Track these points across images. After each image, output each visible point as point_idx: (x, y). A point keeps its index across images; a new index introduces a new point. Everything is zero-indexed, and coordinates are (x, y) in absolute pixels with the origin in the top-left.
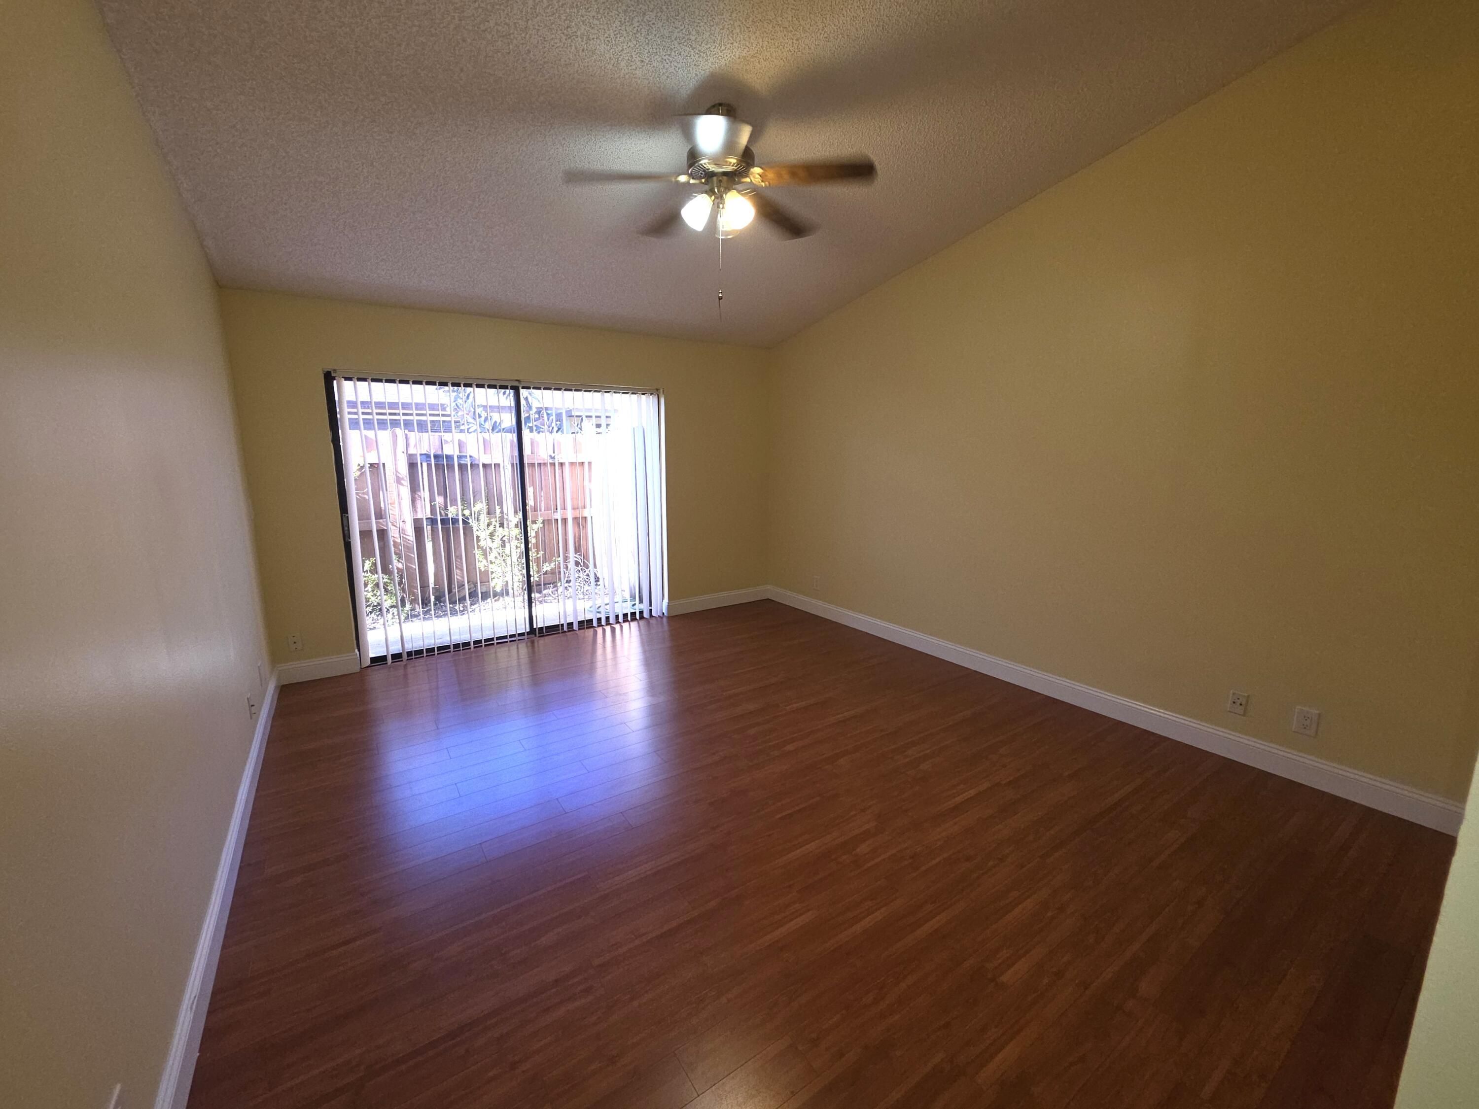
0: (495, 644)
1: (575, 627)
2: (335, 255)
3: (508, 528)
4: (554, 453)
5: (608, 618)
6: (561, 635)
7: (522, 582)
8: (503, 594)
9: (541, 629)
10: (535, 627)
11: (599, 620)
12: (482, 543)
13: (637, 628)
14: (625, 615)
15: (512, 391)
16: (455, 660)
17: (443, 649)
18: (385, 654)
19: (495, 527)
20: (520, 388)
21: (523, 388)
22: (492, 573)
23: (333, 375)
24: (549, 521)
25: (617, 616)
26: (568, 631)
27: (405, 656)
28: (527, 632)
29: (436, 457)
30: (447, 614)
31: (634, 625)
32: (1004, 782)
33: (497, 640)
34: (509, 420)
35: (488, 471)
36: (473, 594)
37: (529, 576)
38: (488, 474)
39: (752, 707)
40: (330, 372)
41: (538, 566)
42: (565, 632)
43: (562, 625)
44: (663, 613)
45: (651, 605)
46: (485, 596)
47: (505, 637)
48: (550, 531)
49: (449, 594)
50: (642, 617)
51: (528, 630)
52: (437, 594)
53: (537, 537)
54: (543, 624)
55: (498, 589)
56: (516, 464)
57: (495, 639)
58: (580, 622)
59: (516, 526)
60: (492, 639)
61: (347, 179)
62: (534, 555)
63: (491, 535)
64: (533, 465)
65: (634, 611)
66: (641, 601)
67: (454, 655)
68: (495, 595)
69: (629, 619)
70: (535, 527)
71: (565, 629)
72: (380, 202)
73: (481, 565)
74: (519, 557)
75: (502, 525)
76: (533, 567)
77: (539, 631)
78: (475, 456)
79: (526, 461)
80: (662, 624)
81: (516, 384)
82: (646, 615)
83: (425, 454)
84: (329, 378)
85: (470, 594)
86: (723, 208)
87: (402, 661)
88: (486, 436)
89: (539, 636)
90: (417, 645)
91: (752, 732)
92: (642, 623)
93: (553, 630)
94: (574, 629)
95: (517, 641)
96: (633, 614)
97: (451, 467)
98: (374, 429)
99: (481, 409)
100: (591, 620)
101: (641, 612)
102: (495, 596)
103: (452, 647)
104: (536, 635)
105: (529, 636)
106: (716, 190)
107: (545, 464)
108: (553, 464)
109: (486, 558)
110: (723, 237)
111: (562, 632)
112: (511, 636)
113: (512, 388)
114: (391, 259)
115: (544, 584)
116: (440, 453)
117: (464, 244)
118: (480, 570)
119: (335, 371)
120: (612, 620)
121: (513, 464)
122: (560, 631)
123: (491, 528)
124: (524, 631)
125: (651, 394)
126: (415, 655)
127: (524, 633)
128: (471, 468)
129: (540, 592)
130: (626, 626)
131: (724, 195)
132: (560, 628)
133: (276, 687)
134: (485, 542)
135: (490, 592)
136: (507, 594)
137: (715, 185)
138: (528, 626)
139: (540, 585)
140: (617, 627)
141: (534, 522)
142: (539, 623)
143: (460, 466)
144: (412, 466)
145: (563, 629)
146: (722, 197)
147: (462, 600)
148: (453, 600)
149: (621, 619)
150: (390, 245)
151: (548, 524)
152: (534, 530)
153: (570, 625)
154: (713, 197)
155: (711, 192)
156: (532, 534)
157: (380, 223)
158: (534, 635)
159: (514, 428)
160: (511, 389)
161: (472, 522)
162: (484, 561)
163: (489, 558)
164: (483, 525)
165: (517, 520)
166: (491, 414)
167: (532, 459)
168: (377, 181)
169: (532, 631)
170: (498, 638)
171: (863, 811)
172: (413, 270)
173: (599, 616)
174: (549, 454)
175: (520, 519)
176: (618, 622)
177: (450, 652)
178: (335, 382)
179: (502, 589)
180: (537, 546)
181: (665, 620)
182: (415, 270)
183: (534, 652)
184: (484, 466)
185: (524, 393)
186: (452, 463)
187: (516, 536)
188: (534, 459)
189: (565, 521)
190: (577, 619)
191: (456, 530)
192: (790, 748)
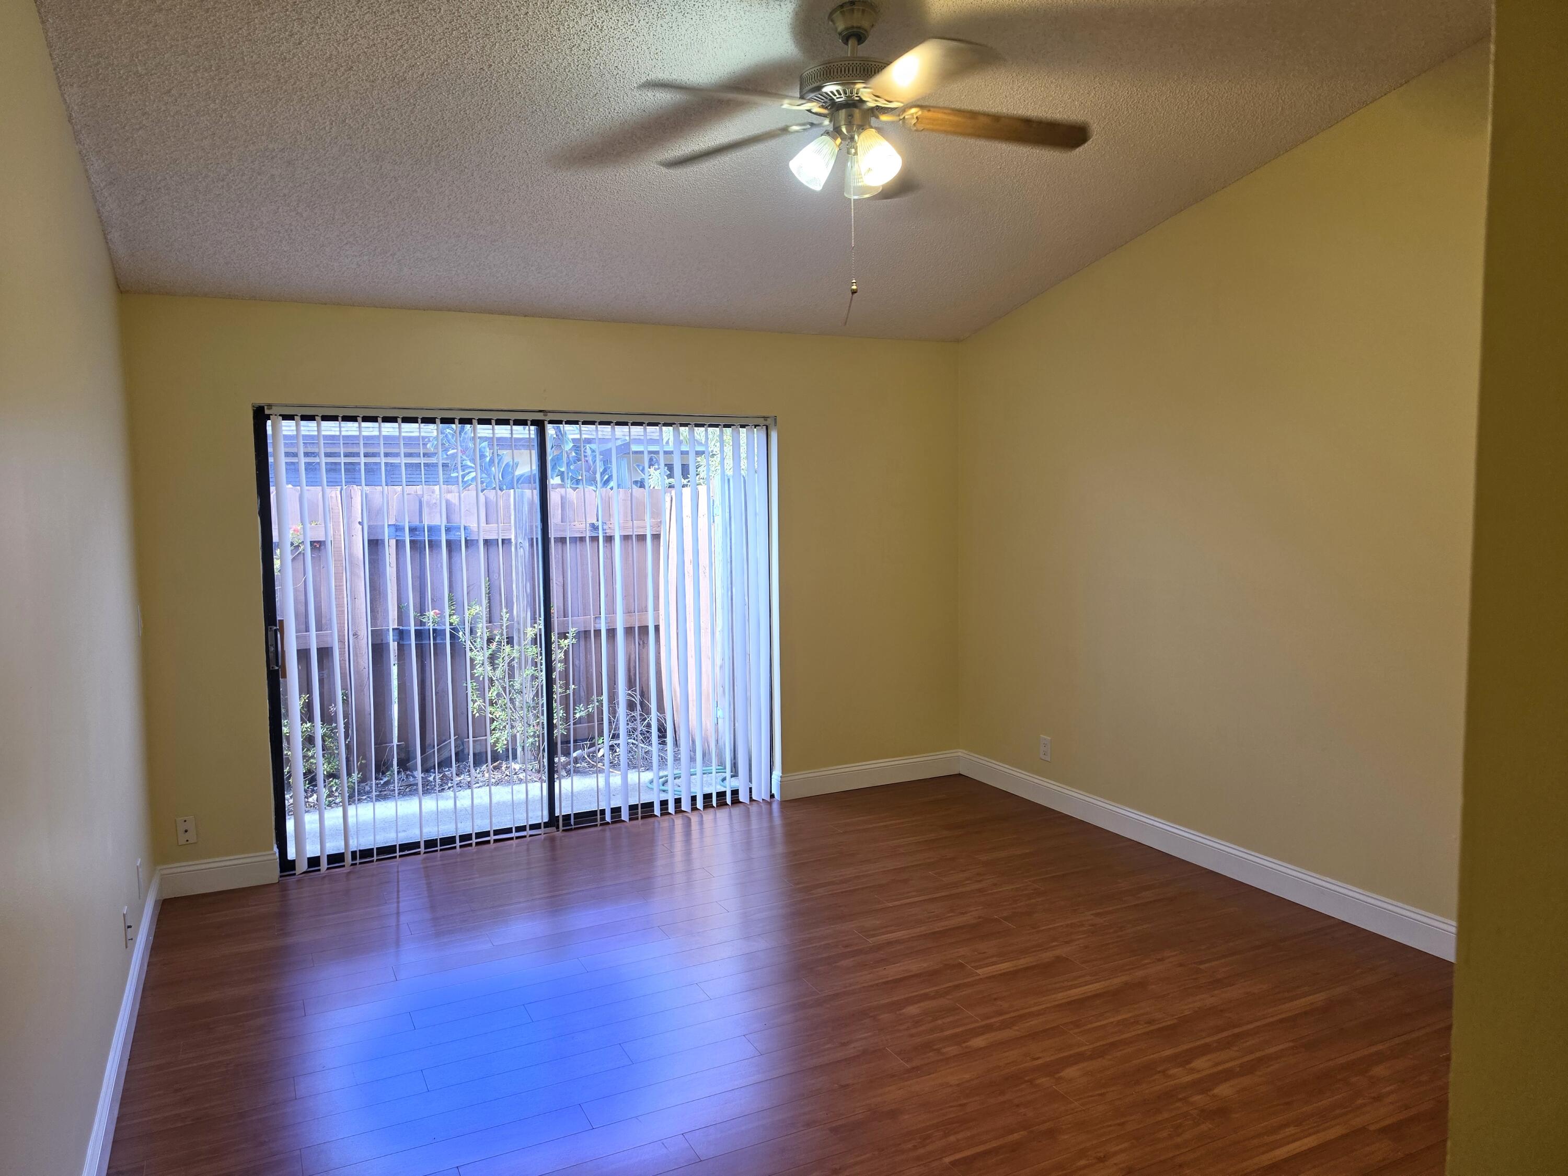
0: (492, 842)
1: (625, 815)
2: (281, 241)
3: (519, 645)
4: (598, 521)
5: (678, 801)
6: (599, 828)
7: (538, 736)
8: (508, 757)
9: (567, 818)
10: (557, 814)
11: (664, 803)
12: (478, 671)
13: (727, 822)
14: (708, 797)
15: (533, 428)
16: (427, 867)
17: (409, 848)
18: (343, 851)
19: (500, 643)
20: (546, 423)
21: (551, 422)
22: (492, 720)
23: (267, 412)
24: (586, 633)
25: (694, 799)
26: (613, 823)
27: (348, 858)
28: (545, 823)
29: (412, 530)
30: (417, 790)
31: (722, 814)
32: (1372, 1128)
33: (494, 835)
34: (527, 464)
35: (492, 550)
36: (461, 756)
37: (551, 726)
38: (492, 556)
39: (914, 966)
40: (263, 407)
41: (567, 710)
42: (608, 823)
43: (603, 812)
44: (772, 796)
45: (751, 781)
46: (479, 760)
47: (509, 830)
48: (587, 651)
49: (422, 754)
50: (736, 801)
51: (546, 819)
52: (403, 755)
53: (566, 661)
54: (570, 809)
55: (500, 748)
56: (537, 539)
57: (492, 833)
58: (633, 808)
59: (534, 641)
60: (487, 834)
61: (308, 143)
62: (560, 690)
63: (492, 658)
64: (562, 540)
65: (723, 789)
66: (735, 775)
67: (425, 859)
68: (496, 757)
69: (714, 804)
70: (565, 643)
71: (608, 818)
72: (350, 168)
73: (474, 705)
74: (537, 695)
75: (510, 641)
76: (559, 713)
77: (563, 820)
78: (473, 525)
79: (552, 535)
80: (770, 812)
81: (539, 417)
82: (743, 797)
83: (395, 525)
84: (260, 416)
85: (457, 754)
86: (856, 153)
87: (344, 866)
88: (491, 494)
89: (563, 830)
90: (366, 842)
91: (912, 1010)
92: (736, 811)
93: (587, 818)
94: (623, 818)
95: (528, 839)
96: (721, 795)
97: (434, 545)
98: (321, 485)
99: (485, 444)
100: (651, 805)
101: (735, 793)
102: (494, 760)
103: (422, 845)
104: (558, 828)
105: (548, 830)
106: (844, 130)
107: (582, 539)
108: (595, 539)
109: (483, 696)
110: (856, 197)
111: (601, 825)
112: (519, 829)
113: (534, 423)
114: (360, 242)
115: (575, 741)
116: (416, 523)
117: (467, 215)
118: (473, 716)
119: (270, 406)
120: (686, 805)
121: (532, 539)
122: (599, 822)
123: (494, 646)
124: (540, 822)
125: (756, 426)
126: (360, 858)
127: (540, 824)
128: (467, 547)
129: (567, 753)
130: (708, 816)
131: (856, 137)
132: (599, 816)
133: (156, 901)
134: (483, 670)
135: (486, 752)
136: (515, 757)
137: (843, 123)
138: (546, 813)
139: (569, 742)
140: (694, 818)
141: (563, 636)
142: (563, 809)
143: (449, 543)
144: (375, 545)
145: (603, 819)
146: (852, 138)
147: (444, 763)
148: (430, 764)
149: (700, 804)
150: (360, 222)
151: (586, 638)
152: (562, 648)
153: (616, 811)
154: (839, 141)
155: (836, 132)
156: (558, 655)
157: (349, 195)
158: (554, 829)
159: (535, 475)
160: (532, 425)
161: (464, 637)
162: (479, 702)
163: (488, 695)
164: (481, 642)
165: (536, 630)
166: (500, 452)
167: (561, 531)
168: (348, 141)
169: (553, 821)
170: (497, 832)
171: (1101, 1160)
172: (391, 255)
173: (663, 797)
174: (589, 521)
175: (540, 629)
176: (694, 808)
177: (419, 853)
178: (269, 423)
179: (507, 750)
180: (565, 675)
181: (775, 807)
182: (393, 255)
183: (554, 859)
184: (486, 542)
185: (550, 430)
186: (437, 538)
187: (533, 659)
188: (565, 531)
189: (612, 633)
190: (628, 802)
191: (439, 649)
192: (978, 1042)
